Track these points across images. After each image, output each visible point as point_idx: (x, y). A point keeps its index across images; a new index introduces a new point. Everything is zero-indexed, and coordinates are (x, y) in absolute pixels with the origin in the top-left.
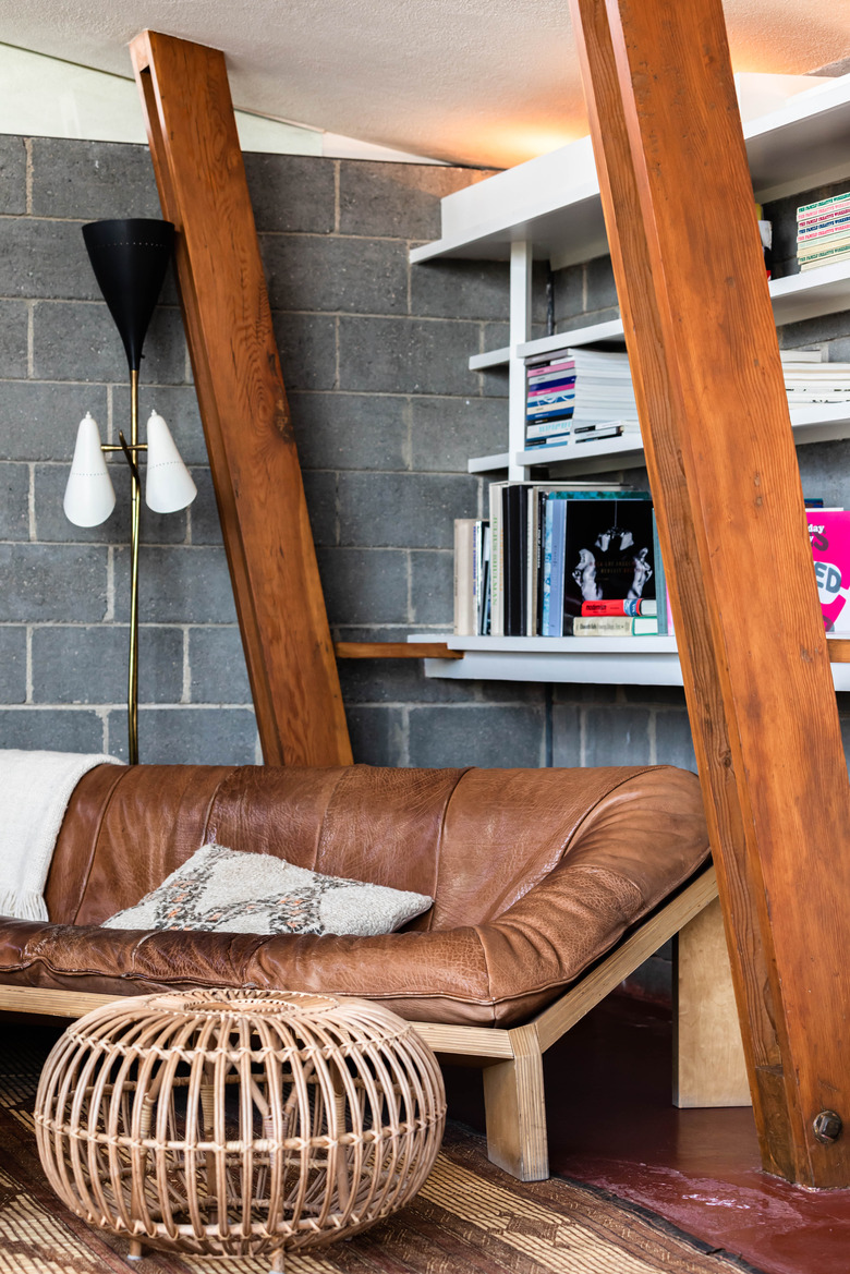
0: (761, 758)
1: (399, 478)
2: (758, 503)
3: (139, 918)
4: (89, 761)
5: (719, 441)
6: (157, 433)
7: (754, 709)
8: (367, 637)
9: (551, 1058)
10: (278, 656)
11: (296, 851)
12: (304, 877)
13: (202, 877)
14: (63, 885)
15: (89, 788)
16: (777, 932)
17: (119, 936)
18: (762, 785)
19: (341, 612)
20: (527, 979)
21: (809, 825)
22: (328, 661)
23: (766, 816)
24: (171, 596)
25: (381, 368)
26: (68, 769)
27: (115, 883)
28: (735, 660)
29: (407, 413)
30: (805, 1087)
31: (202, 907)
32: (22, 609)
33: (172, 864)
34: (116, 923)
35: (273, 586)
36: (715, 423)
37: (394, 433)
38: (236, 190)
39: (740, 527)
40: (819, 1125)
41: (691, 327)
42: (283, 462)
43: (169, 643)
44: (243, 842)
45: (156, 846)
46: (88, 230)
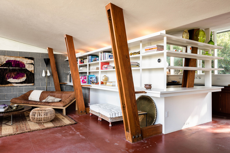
0: (77, 92)
1: (64, 73)
2: (77, 78)
3: (44, 101)
4: (43, 91)
5: (75, 75)
6: (48, 71)
7: (77, 89)
8: (62, 82)
9: (66, 109)
10: (56, 84)
11: (54, 96)
12: (54, 98)
13: (48, 98)
14: (41, 98)
15: (42, 92)
16: (78, 101)
17: (42, 102)
18: (77, 93)
19: (60, 81)
20: (65, 104)
21: (80, 95)
22: (59, 84)
23: (78, 95)
24: (50, 80)
25: (63, 66)
26: (42, 91)
27: (44, 98)
28: (76, 87)
29: (65, 69)
30: (80, 110)
31: (48, 100)
32: (40, 81)
33: (47, 97)
34: (43, 101)
35: (55, 80)
36: (75, 74)
37: (64, 70)
38: (53, 57)
39: (76, 79)
40: (81, 112)
41: (73, 69)
42: (56, 72)
43: (49, 83)
44: (51, 96)
45: (46, 96)
46: (44, 59)
